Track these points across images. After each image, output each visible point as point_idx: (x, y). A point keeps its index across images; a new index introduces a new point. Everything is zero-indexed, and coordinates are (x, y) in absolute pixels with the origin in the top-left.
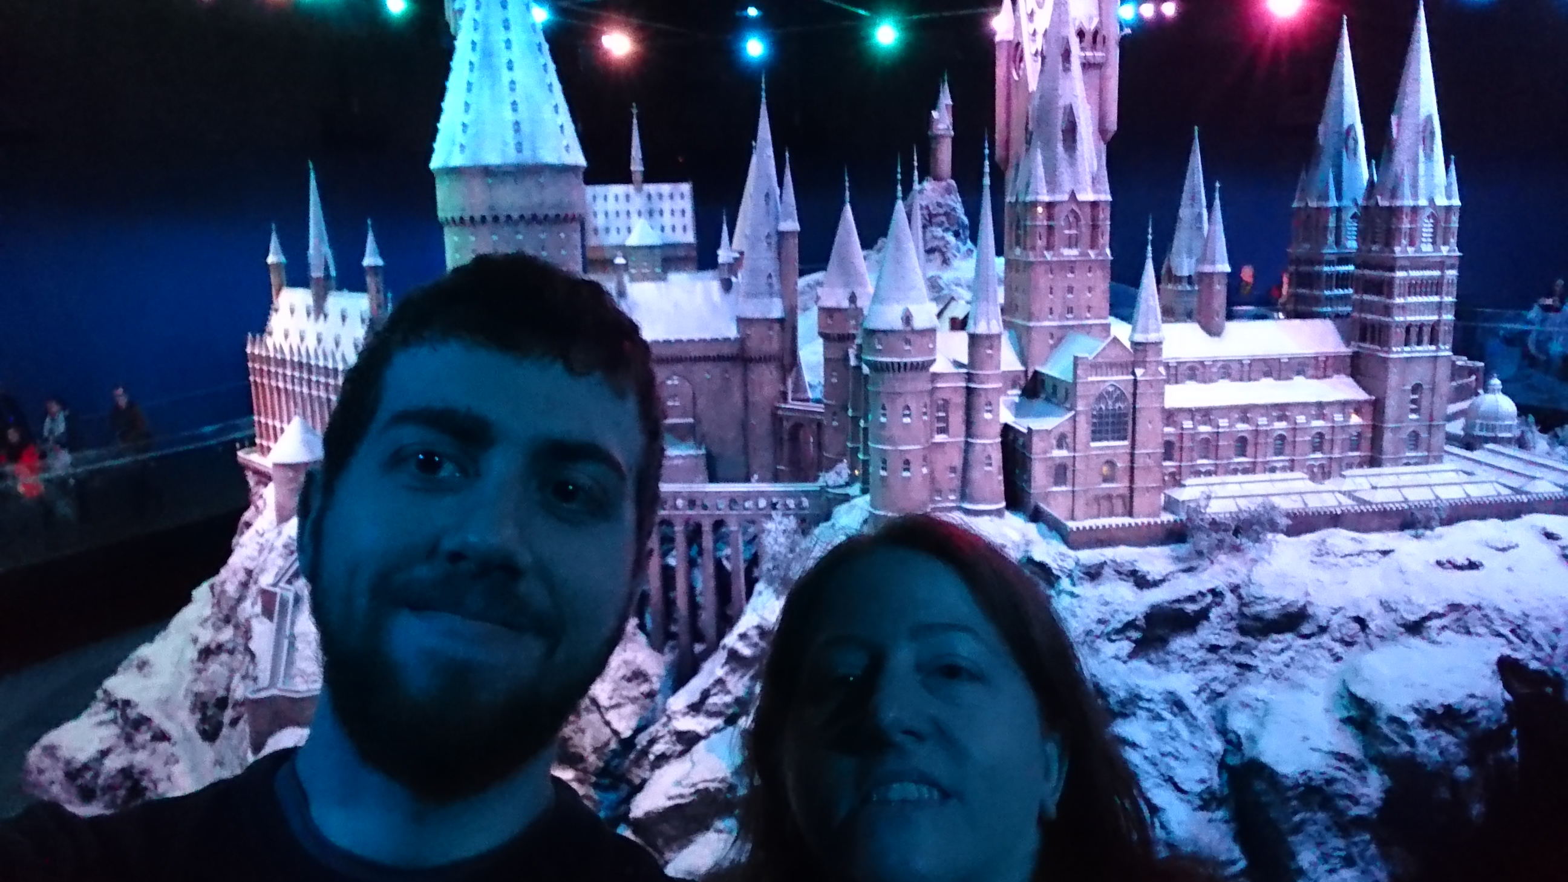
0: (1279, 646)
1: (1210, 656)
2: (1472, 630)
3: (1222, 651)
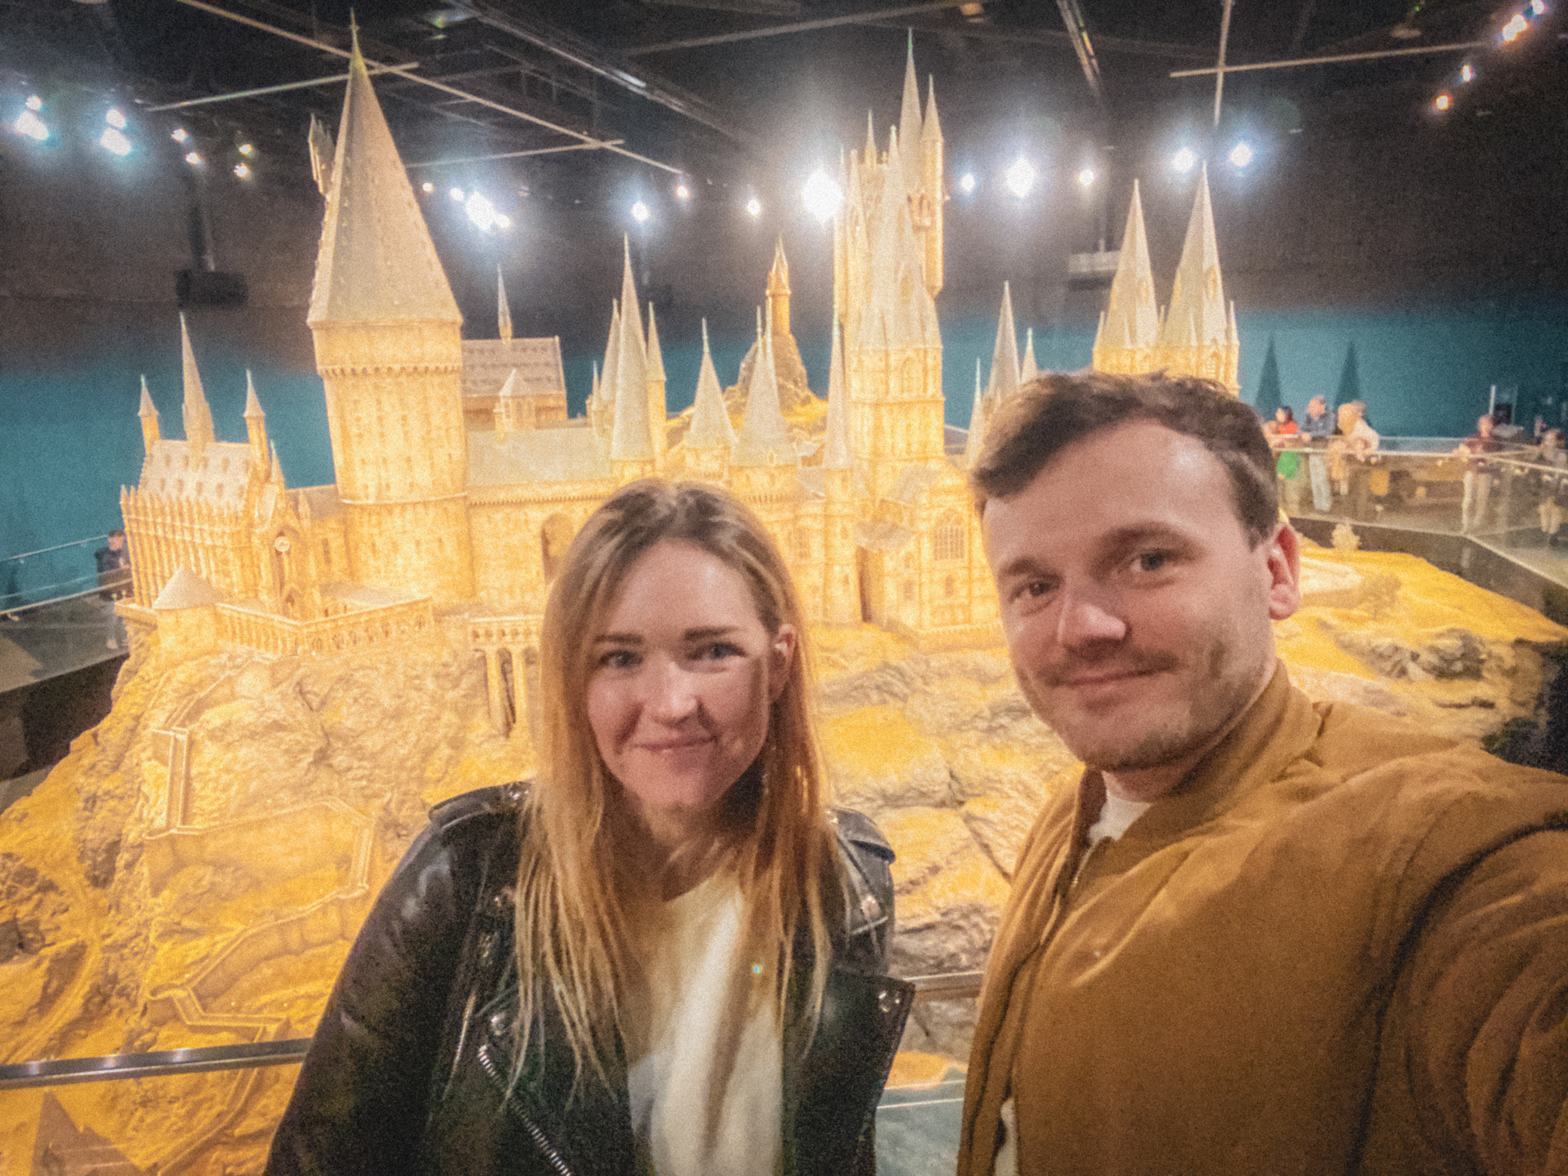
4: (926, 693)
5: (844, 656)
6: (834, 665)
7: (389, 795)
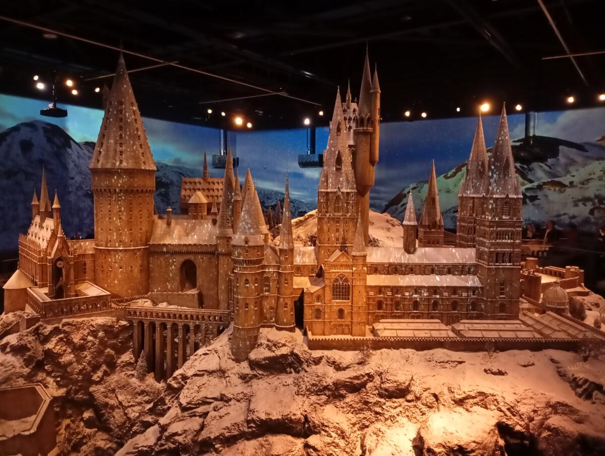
0: (396, 405)
1: (364, 406)
2: (488, 407)
3: (370, 405)
4: (306, 372)
5: (275, 345)
6: (270, 349)
7: (71, 386)
